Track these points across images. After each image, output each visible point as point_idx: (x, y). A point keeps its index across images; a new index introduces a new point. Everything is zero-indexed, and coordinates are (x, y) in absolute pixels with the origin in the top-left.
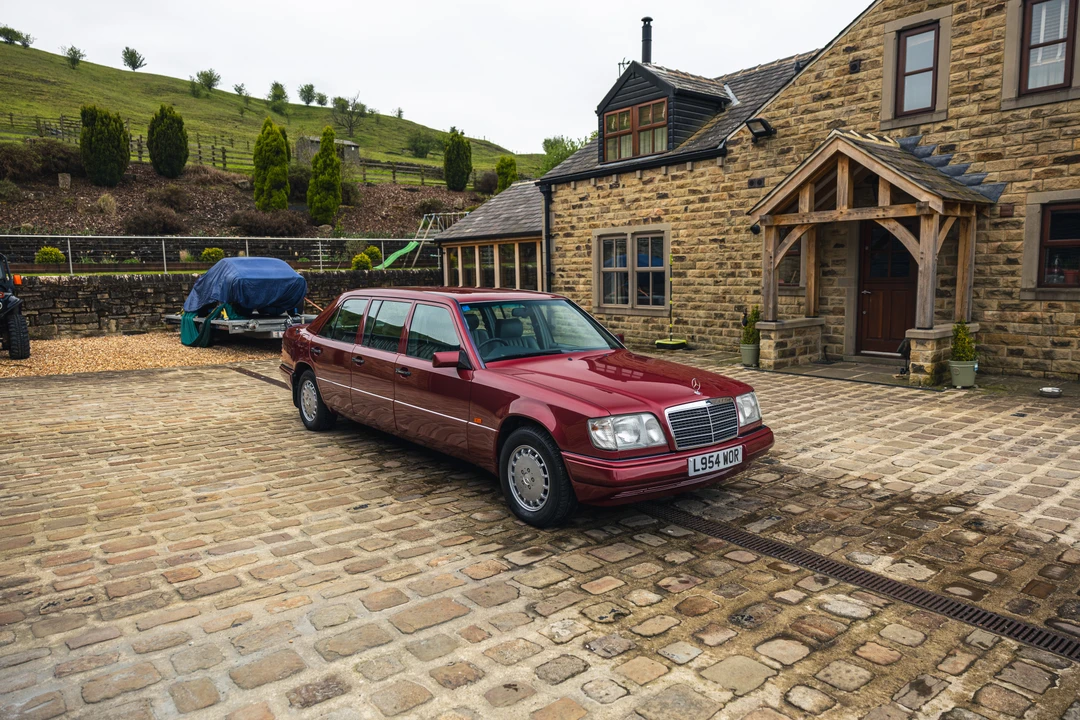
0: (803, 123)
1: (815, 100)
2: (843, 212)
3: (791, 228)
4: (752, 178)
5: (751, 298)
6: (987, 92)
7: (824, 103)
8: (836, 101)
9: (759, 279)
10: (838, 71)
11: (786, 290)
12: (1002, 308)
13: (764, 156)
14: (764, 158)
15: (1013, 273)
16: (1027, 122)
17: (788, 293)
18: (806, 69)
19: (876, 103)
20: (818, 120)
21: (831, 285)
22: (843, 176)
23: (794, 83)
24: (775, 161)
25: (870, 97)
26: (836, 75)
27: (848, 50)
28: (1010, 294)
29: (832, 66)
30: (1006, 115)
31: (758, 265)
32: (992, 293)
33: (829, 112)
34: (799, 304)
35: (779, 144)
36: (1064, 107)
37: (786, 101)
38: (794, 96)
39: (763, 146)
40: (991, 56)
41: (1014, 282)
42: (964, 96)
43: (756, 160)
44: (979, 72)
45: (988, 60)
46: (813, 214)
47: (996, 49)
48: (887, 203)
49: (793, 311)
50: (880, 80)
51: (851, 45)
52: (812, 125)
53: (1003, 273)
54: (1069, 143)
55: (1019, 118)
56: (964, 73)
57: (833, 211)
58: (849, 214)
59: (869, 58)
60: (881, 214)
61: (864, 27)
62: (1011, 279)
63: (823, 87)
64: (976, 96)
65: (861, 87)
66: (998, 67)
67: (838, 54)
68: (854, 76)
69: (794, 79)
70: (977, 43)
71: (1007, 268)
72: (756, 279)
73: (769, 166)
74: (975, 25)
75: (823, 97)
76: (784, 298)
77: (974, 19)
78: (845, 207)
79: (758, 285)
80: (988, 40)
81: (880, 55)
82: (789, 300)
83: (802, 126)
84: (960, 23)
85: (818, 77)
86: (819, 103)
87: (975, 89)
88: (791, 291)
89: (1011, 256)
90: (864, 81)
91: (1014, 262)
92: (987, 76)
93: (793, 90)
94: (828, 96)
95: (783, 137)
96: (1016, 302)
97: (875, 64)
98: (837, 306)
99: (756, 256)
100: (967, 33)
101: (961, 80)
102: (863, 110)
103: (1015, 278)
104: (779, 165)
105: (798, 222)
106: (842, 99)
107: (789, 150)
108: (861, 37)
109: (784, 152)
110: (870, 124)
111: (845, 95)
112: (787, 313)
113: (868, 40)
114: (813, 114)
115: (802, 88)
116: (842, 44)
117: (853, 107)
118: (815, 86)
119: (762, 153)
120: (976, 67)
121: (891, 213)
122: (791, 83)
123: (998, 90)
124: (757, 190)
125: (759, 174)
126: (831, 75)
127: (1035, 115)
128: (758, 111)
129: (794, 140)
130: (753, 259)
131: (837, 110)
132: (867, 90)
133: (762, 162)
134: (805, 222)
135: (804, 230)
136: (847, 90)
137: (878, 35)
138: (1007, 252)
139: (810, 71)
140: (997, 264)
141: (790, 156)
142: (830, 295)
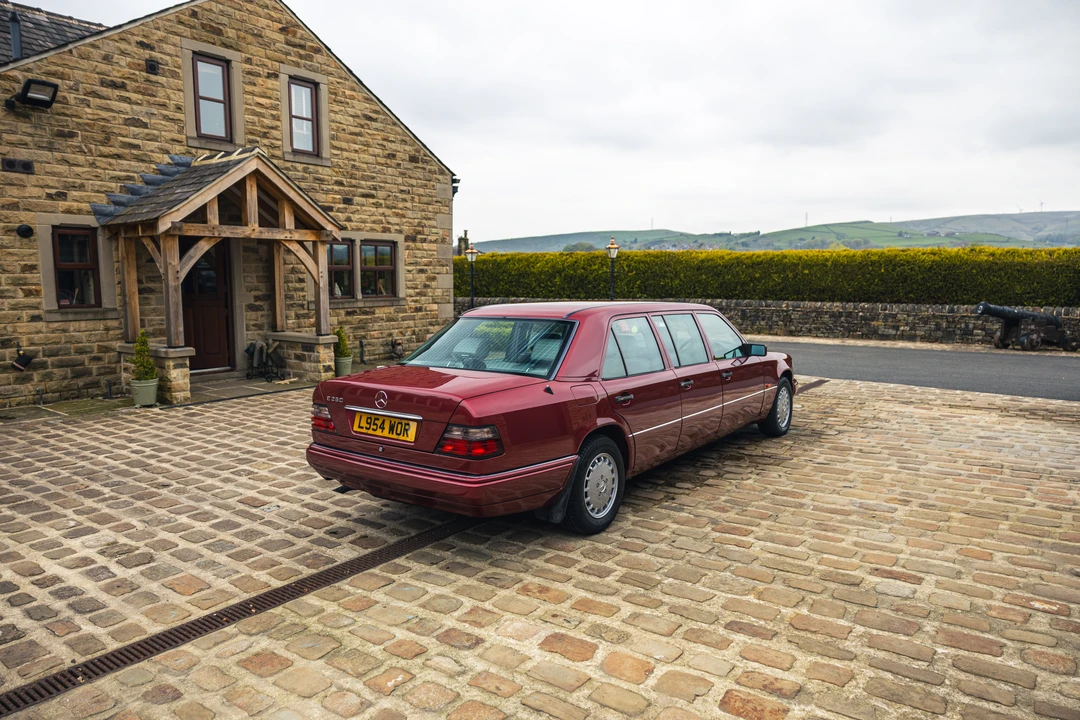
0: (89, 106)
1: (103, 83)
2: (253, 230)
3: (196, 239)
4: (11, 157)
5: (24, 327)
6: (274, 141)
7: (117, 92)
8: (134, 96)
9: (38, 300)
10: (134, 64)
11: (86, 313)
12: (298, 316)
13: (30, 130)
14: (30, 135)
15: (302, 290)
16: (301, 174)
17: (90, 316)
18: (88, 41)
19: (179, 116)
20: (112, 110)
21: (149, 304)
22: (252, 194)
23: (70, 51)
24: (50, 143)
25: (172, 107)
26: (129, 65)
27: (141, 44)
28: (302, 306)
29: (123, 53)
30: (289, 165)
31: (35, 281)
32: (292, 305)
33: (124, 106)
34: (107, 329)
35: (53, 122)
36: (320, 169)
37: (61, 69)
38: (72, 68)
39: (26, 117)
40: (274, 112)
41: (304, 296)
42: (258, 139)
43: (14, 133)
44: (267, 122)
45: (272, 115)
46: (224, 227)
47: (275, 108)
48: (293, 227)
49: (98, 338)
50: (181, 94)
51: (145, 41)
52: (104, 114)
53: (296, 290)
54: (324, 196)
55: (296, 169)
56: (256, 119)
57: (245, 228)
58: (261, 232)
59: (167, 65)
60: (288, 236)
61: (158, 29)
62: (302, 294)
63: (115, 75)
64: (266, 141)
65: (161, 93)
66: (278, 123)
67: (130, 43)
68: (153, 77)
69: (71, 46)
70: (263, 97)
71: (298, 285)
72: (32, 300)
73: (40, 148)
74: (260, 80)
75: (114, 85)
76: (83, 324)
77: (259, 75)
78: (257, 225)
79: (37, 308)
80: (270, 98)
81: (179, 68)
82: (91, 325)
83: (88, 110)
84: (249, 73)
85: (107, 59)
86: (109, 90)
87: (265, 135)
88: (95, 313)
89: (301, 276)
90: (163, 87)
91: (301, 281)
92: (272, 128)
93: (73, 60)
94: (123, 87)
95: (59, 114)
96: (306, 311)
97: (175, 75)
98: (157, 327)
99: (32, 268)
100: (255, 84)
101: (253, 123)
102: (166, 118)
103: (304, 293)
104: (58, 150)
105: (207, 234)
106: (140, 97)
107: (72, 135)
108: (155, 38)
109: (61, 135)
110: (176, 136)
111: (143, 94)
112: (89, 341)
113: (165, 46)
114: (103, 101)
115: (84, 64)
116: (133, 34)
117: (155, 111)
118: (104, 67)
119: (24, 127)
120: (264, 117)
121: (296, 236)
122: (66, 49)
123: (279, 143)
124: (23, 176)
125: (22, 154)
126: (123, 63)
127: (305, 170)
128: (11, 66)
129: (78, 123)
130: (23, 271)
131: (134, 107)
132: (169, 98)
133: (28, 139)
134: (216, 234)
135: (212, 243)
136: (147, 89)
137: (174, 45)
138: (297, 273)
139: (93, 46)
140: (292, 282)
141: (75, 142)
142: (148, 315)
